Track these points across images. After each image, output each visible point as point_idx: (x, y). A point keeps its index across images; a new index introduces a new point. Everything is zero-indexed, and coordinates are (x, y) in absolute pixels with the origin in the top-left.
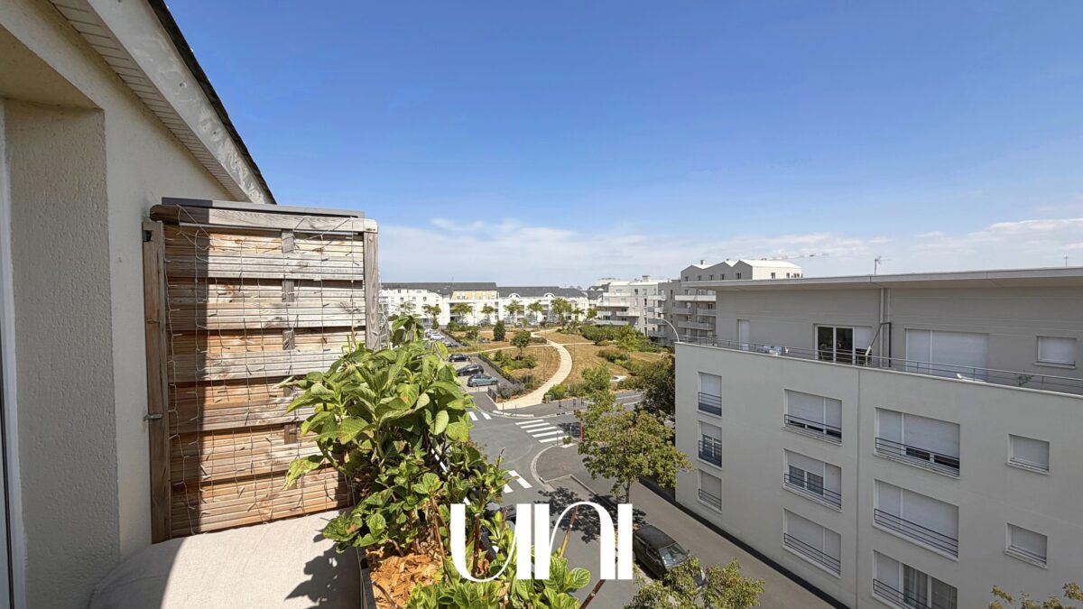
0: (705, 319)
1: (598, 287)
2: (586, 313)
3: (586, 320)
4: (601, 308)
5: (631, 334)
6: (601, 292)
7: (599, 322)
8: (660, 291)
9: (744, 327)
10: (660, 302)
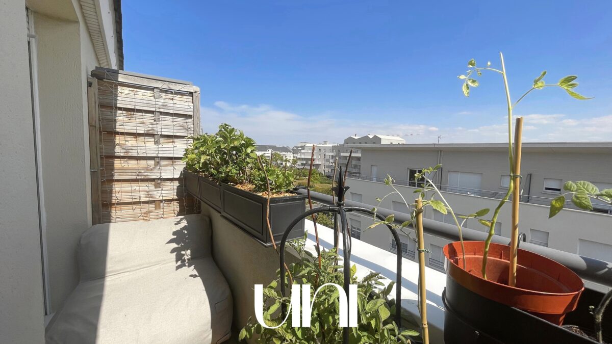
0: (355, 166)
1: (299, 147)
2: (291, 161)
3: (291, 166)
4: (300, 159)
5: (317, 174)
6: (300, 150)
7: (298, 167)
8: (333, 150)
9: (375, 169)
10: (332, 156)
